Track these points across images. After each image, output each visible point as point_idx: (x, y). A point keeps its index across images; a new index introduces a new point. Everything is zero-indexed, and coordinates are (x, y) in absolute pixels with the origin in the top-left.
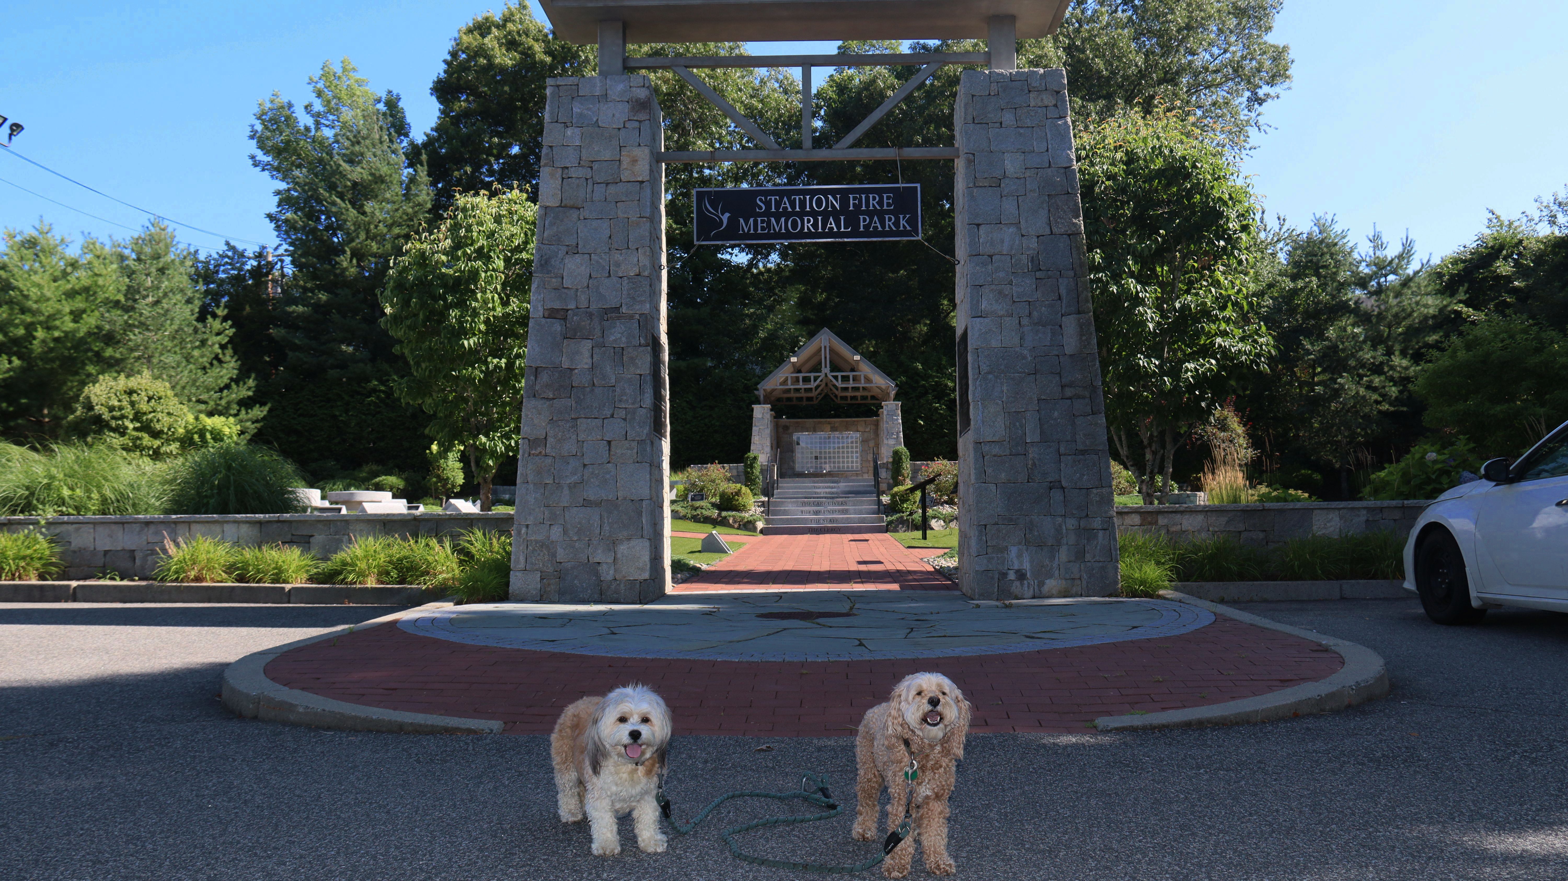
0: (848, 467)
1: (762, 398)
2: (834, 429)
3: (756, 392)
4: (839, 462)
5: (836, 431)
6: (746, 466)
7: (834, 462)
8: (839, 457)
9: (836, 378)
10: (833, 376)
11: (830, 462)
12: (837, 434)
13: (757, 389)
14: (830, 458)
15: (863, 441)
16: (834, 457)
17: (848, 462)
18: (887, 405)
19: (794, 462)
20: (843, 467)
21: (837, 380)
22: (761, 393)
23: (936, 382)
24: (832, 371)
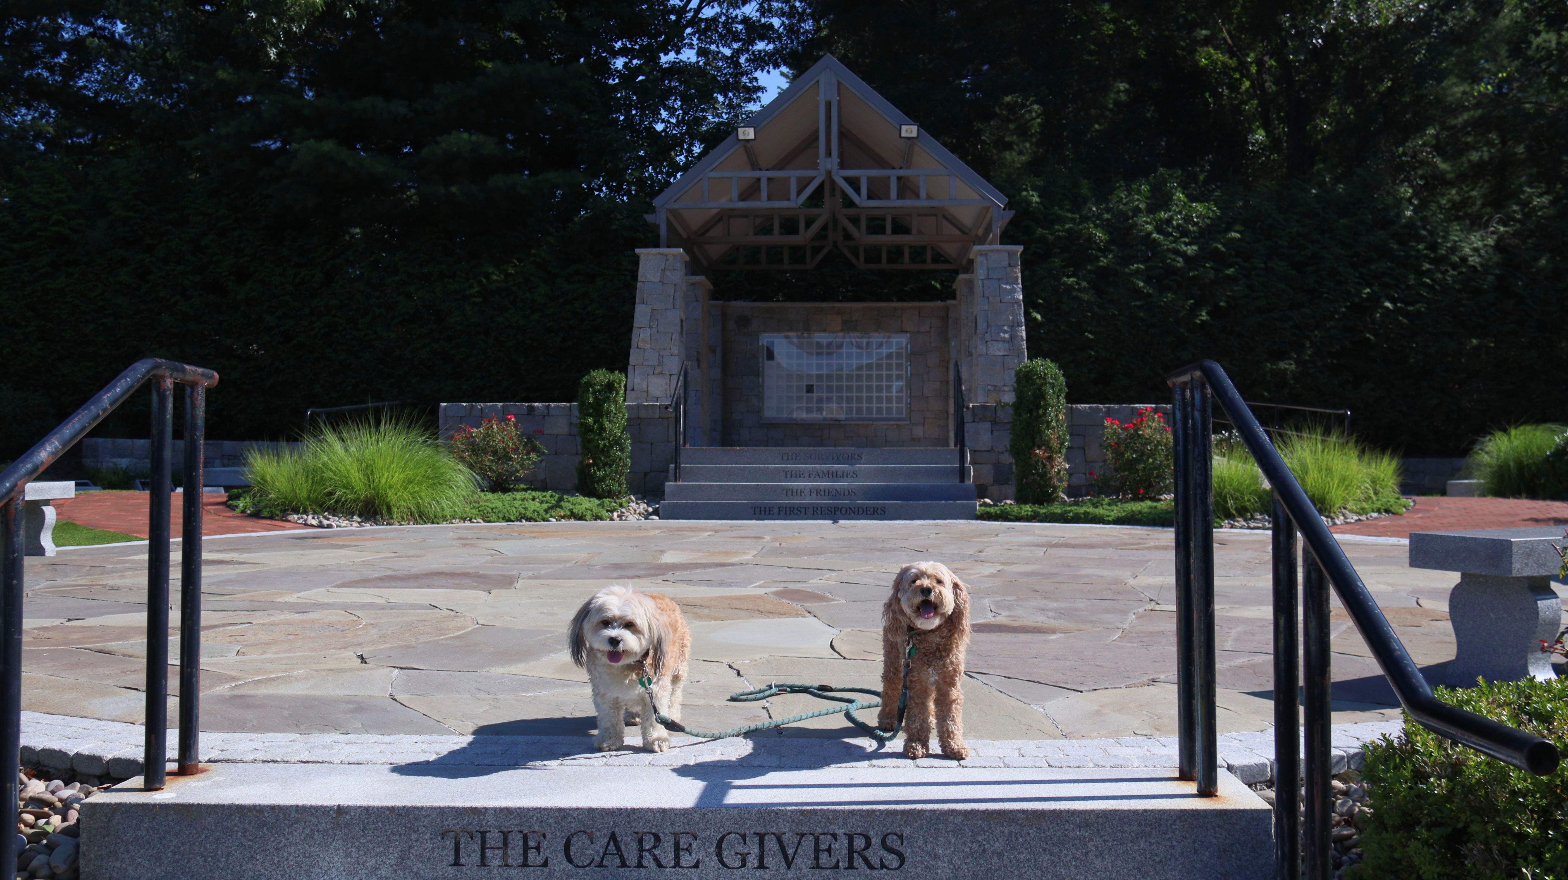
0: (879, 410)
1: (663, 231)
2: (849, 326)
3: (649, 218)
4: (859, 400)
5: (855, 329)
6: (584, 410)
7: (849, 400)
8: (859, 389)
9: (854, 183)
10: (846, 179)
11: (840, 399)
12: (854, 337)
13: (652, 210)
14: (839, 389)
15: (912, 353)
16: (849, 389)
17: (879, 399)
18: (985, 254)
19: (760, 397)
20: (869, 409)
21: (858, 190)
22: (659, 219)
23: (1069, 231)
24: (842, 166)
